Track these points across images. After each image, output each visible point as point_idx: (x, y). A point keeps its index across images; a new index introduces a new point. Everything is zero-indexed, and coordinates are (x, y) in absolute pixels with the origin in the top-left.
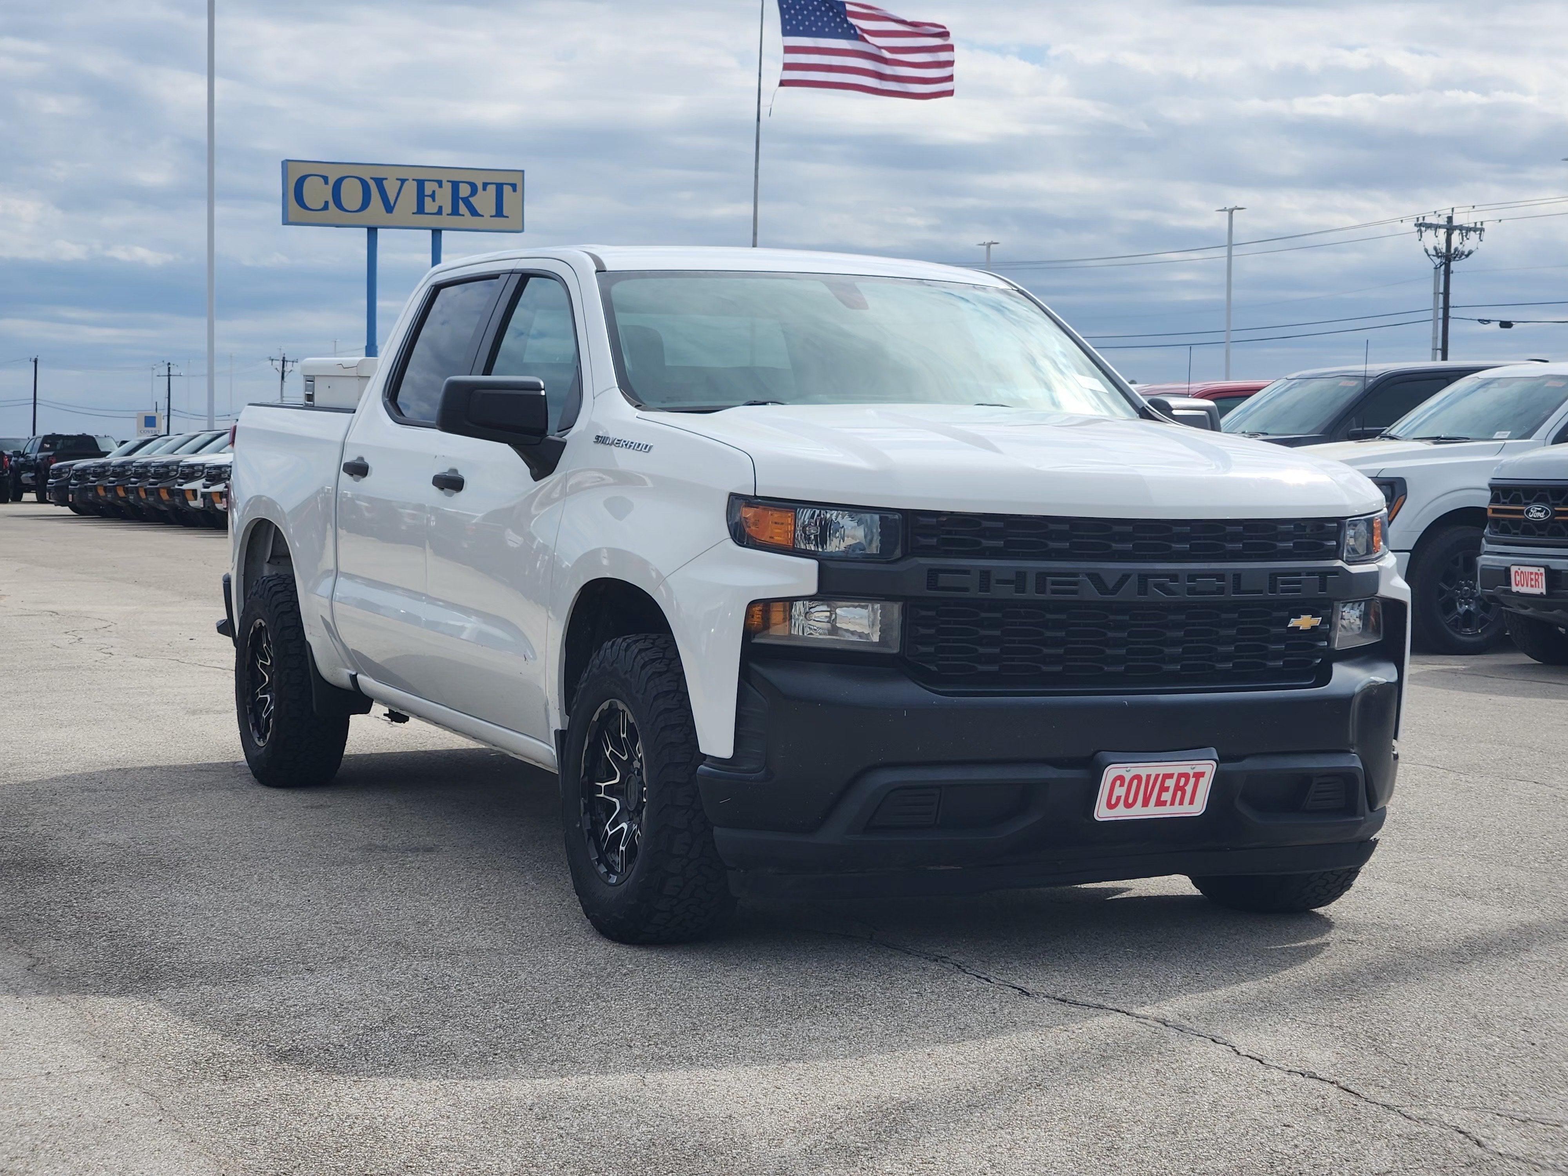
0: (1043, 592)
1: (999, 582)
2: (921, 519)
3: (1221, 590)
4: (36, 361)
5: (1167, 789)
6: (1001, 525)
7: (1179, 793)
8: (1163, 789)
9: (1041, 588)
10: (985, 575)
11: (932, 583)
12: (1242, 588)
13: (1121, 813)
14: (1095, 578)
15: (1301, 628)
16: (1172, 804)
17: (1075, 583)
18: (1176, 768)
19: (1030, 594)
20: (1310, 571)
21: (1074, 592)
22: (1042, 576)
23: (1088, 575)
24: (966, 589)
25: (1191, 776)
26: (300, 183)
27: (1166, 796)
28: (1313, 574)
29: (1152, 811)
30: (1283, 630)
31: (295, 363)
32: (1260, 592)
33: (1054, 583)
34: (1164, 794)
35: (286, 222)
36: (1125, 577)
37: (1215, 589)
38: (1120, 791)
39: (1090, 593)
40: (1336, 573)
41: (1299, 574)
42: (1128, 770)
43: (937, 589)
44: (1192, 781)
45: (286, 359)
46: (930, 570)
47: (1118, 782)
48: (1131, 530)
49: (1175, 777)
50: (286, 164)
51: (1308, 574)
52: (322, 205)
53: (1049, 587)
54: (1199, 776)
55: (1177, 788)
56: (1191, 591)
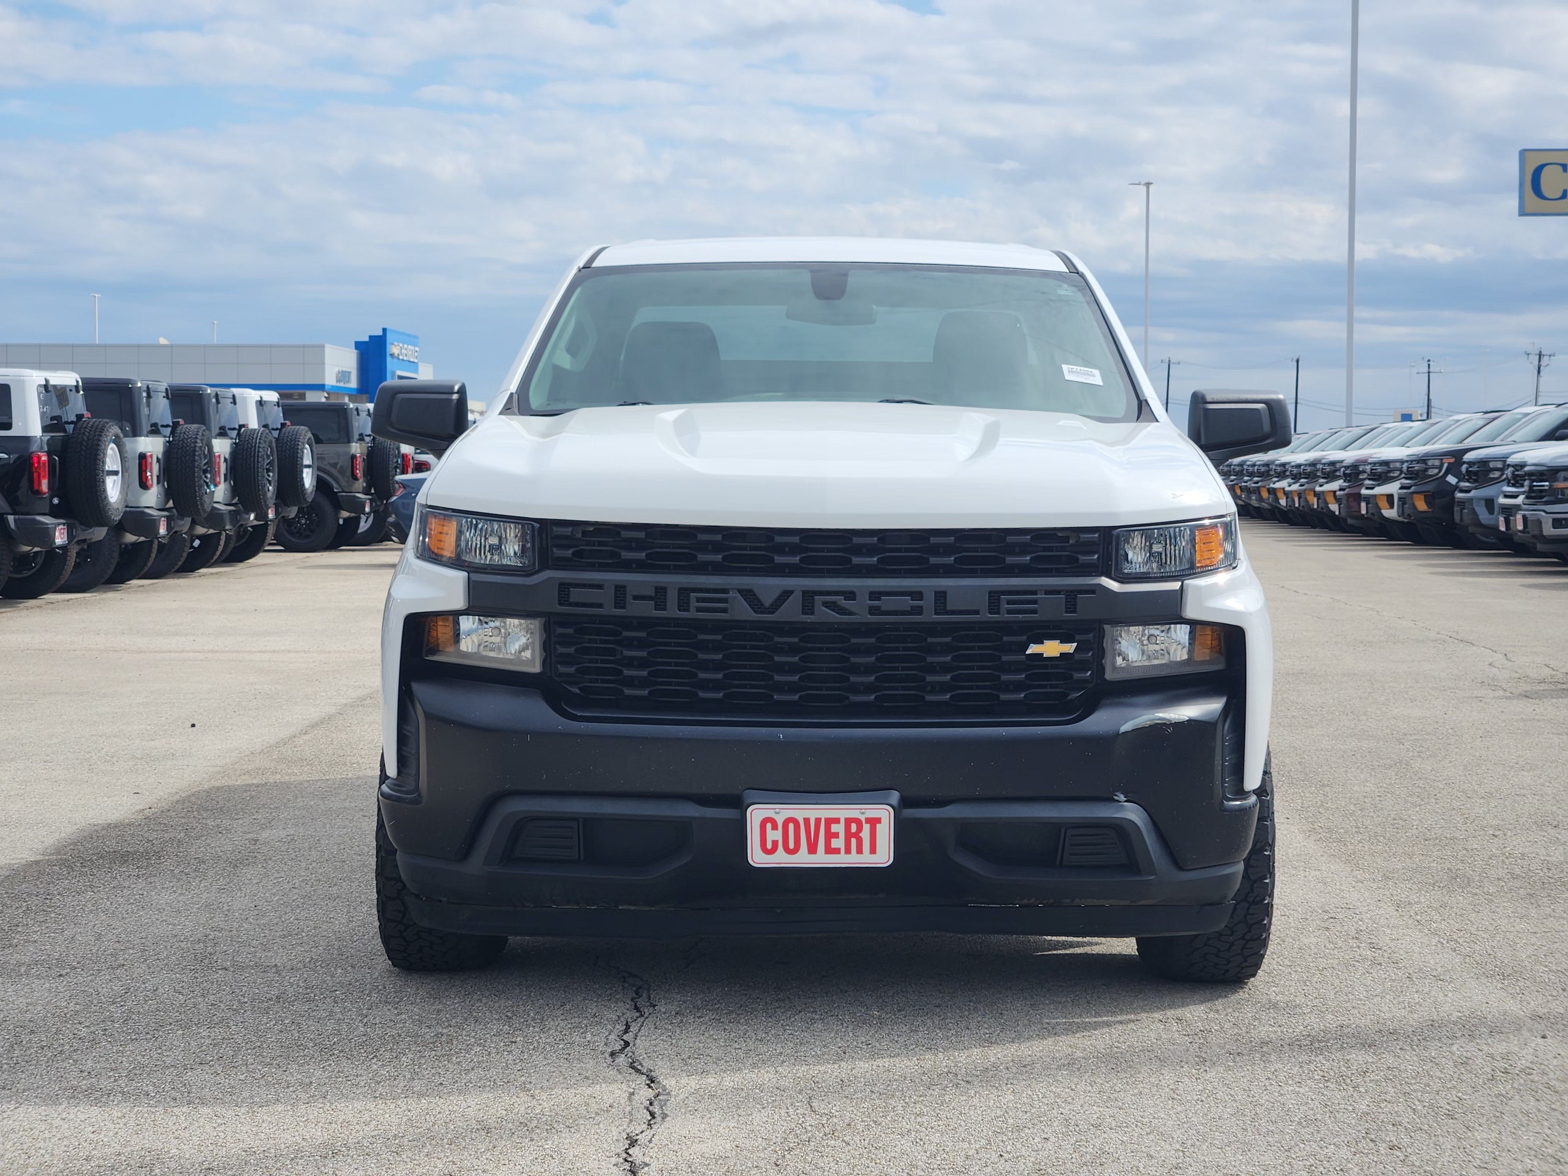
0: (688, 610)
1: (636, 598)
2: (555, 529)
3: (918, 610)
4: (1298, 361)
5: (836, 835)
6: (642, 535)
7: (854, 841)
8: (830, 836)
9: (683, 605)
10: (620, 590)
11: (564, 599)
12: (948, 608)
13: (781, 859)
14: (748, 594)
15: (1045, 656)
16: (848, 851)
17: (725, 601)
18: (843, 812)
19: (672, 611)
20: (1051, 589)
21: (724, 610)
22: (684, 593)
23: (740, 591)
24: (600, 606)
25: (864, 823)
26: (1537, 173)
27: (836, 843)
28: (1058, 592)
29: (821, 859)
30: (1022, 658)
31: (1552, 357)
32: (977, 612)
33: (698, 600)
34: (833, 840)
35: (1523, 213)
36: (786, 594)
37: (909, 609)
38: (774, 835)
39: (742, 611)
40: (1093, 592)
41: (1034, 593)
42: (781, 812)
43: (570, 605)
44: (866, 828)
45: (1543, 353)
46: (561, 584)
47: (769, 826)
48: (798, 541)
49: (842, 821)
50: (1523, 153)
51: (1047, 592)
52: (1559, 195)
53: (694, 604)
54: (874, 822)
55: (849, 835)
56: (873, 611)
